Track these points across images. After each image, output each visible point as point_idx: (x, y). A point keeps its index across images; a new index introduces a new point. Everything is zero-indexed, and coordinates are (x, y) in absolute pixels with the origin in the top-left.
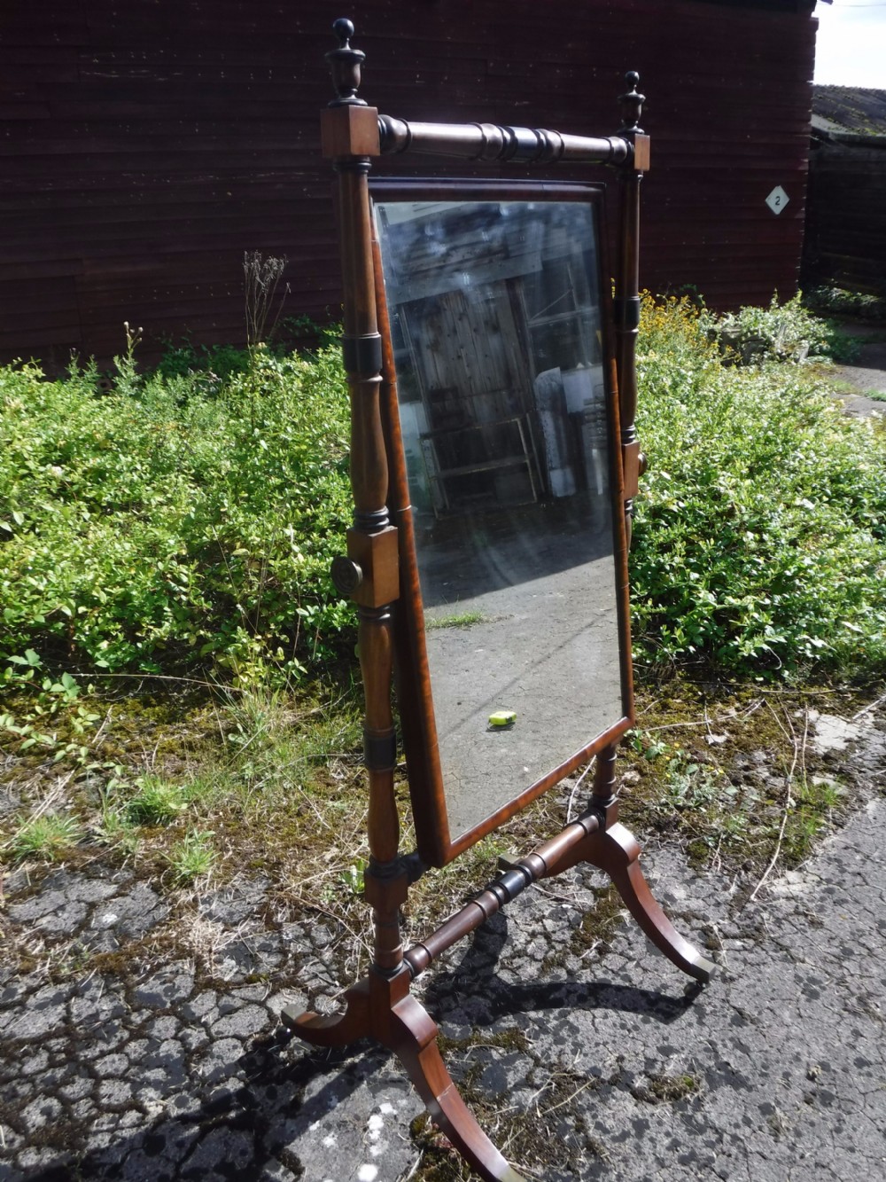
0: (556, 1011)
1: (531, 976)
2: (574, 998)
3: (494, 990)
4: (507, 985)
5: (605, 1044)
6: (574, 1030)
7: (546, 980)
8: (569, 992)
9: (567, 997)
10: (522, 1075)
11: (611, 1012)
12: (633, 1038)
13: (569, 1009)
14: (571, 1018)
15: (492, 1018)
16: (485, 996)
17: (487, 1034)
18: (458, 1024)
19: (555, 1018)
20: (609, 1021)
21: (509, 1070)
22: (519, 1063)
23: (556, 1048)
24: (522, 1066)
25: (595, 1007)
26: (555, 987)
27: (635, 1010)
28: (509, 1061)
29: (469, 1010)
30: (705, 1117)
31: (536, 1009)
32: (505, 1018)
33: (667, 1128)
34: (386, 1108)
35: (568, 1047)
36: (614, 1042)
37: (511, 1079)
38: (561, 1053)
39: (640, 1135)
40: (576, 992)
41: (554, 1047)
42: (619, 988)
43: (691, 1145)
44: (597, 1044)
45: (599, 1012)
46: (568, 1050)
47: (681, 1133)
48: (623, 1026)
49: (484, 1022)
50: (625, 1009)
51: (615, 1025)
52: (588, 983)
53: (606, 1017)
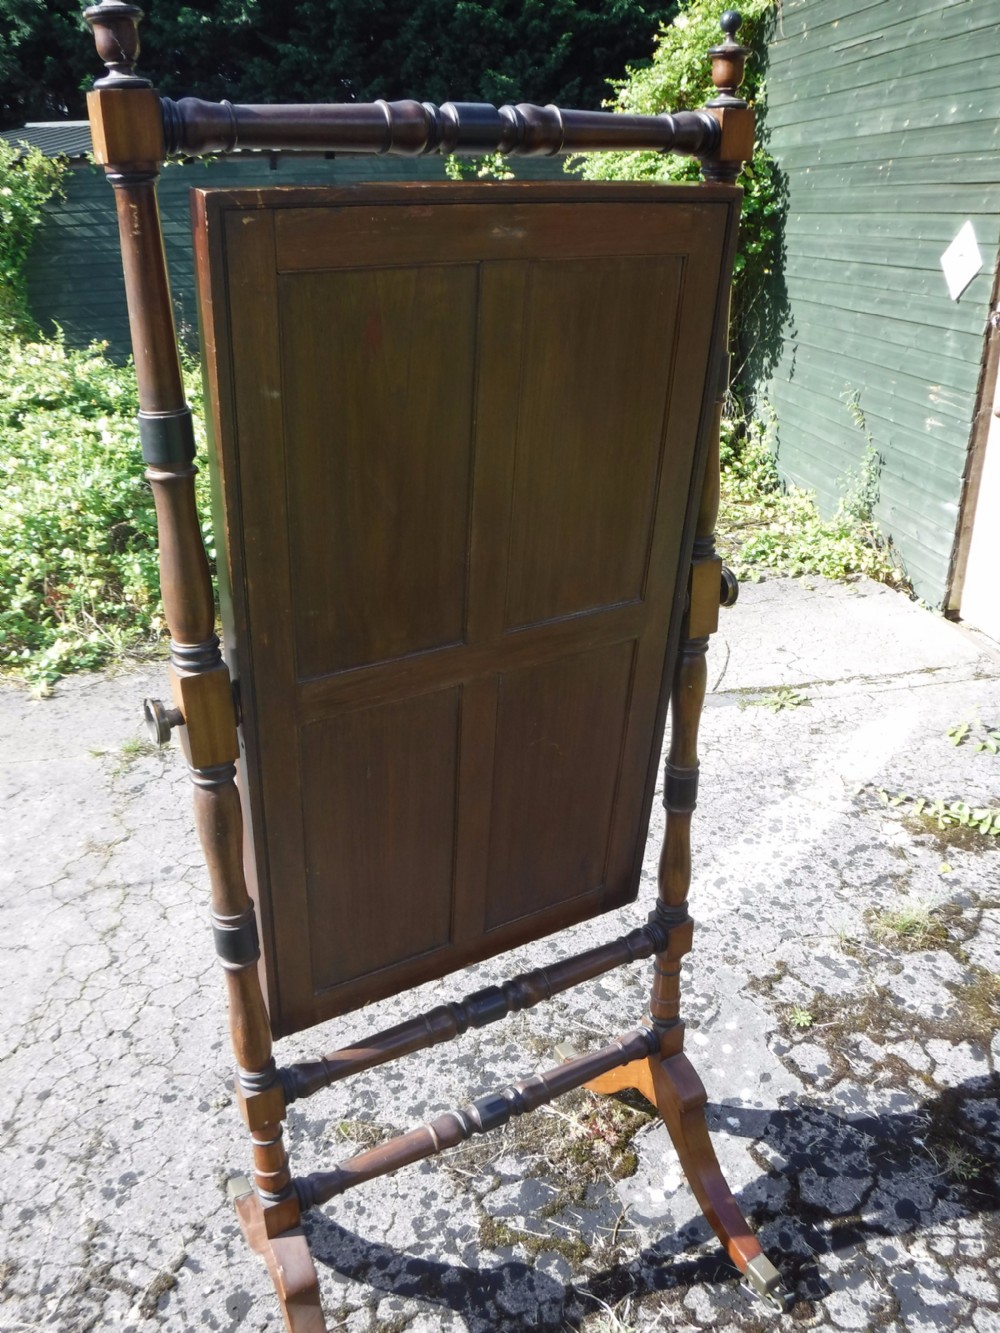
0: (424, 1256)
1: (426, 1318)
2: (392, 1268)
3: (485, 1315)
4: (464, 1315)
5: (395, 1196)
6: (418, 1224)
7: (410, 1306)
8: (393, 1277)
9: (399, 1272)
10: (503, 1190)
11: (362, 1234)
12: (361, 1194)
13: (407, 1254)
14: (413, 1240)
15: (505, 1272)
16: (500, 1308)
17: (520, 1252)
18: (549, 1277)
19: (430, 1246)
20: (373, 1221)
21: (514, 1200)
22: (499, 1204)
23: (451, 1208)
24: (498, 1200)
25: (376, 1246)
26: (406, 1291)
27: (333, 1227)
28: (509, 1211)
29: (529, 1294)
30: (354, 1101)
31: (445, 1267)
32: (489, 1266)
33: (394, 1103)
34: (657, 1196)
35: (438, 1205)
36: (384, 1195)
37: (514, 1190)
38: (448, 1201)
39: (423, 1104)
40: (384, 1275)
41: (452, 1210)
42: (329, 1261)
43: (384, 1086)
44: (404, 1197)
45: (376, 1238)
46: (440, 1200)
47: (385, 1095)
48: (361, 1211)
49: (518, 1269)
50: (343, 1233)
51: (369, 1215)
52: (362, 1282)
53: (372, 1228)
